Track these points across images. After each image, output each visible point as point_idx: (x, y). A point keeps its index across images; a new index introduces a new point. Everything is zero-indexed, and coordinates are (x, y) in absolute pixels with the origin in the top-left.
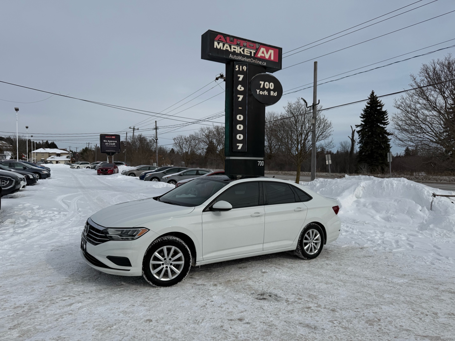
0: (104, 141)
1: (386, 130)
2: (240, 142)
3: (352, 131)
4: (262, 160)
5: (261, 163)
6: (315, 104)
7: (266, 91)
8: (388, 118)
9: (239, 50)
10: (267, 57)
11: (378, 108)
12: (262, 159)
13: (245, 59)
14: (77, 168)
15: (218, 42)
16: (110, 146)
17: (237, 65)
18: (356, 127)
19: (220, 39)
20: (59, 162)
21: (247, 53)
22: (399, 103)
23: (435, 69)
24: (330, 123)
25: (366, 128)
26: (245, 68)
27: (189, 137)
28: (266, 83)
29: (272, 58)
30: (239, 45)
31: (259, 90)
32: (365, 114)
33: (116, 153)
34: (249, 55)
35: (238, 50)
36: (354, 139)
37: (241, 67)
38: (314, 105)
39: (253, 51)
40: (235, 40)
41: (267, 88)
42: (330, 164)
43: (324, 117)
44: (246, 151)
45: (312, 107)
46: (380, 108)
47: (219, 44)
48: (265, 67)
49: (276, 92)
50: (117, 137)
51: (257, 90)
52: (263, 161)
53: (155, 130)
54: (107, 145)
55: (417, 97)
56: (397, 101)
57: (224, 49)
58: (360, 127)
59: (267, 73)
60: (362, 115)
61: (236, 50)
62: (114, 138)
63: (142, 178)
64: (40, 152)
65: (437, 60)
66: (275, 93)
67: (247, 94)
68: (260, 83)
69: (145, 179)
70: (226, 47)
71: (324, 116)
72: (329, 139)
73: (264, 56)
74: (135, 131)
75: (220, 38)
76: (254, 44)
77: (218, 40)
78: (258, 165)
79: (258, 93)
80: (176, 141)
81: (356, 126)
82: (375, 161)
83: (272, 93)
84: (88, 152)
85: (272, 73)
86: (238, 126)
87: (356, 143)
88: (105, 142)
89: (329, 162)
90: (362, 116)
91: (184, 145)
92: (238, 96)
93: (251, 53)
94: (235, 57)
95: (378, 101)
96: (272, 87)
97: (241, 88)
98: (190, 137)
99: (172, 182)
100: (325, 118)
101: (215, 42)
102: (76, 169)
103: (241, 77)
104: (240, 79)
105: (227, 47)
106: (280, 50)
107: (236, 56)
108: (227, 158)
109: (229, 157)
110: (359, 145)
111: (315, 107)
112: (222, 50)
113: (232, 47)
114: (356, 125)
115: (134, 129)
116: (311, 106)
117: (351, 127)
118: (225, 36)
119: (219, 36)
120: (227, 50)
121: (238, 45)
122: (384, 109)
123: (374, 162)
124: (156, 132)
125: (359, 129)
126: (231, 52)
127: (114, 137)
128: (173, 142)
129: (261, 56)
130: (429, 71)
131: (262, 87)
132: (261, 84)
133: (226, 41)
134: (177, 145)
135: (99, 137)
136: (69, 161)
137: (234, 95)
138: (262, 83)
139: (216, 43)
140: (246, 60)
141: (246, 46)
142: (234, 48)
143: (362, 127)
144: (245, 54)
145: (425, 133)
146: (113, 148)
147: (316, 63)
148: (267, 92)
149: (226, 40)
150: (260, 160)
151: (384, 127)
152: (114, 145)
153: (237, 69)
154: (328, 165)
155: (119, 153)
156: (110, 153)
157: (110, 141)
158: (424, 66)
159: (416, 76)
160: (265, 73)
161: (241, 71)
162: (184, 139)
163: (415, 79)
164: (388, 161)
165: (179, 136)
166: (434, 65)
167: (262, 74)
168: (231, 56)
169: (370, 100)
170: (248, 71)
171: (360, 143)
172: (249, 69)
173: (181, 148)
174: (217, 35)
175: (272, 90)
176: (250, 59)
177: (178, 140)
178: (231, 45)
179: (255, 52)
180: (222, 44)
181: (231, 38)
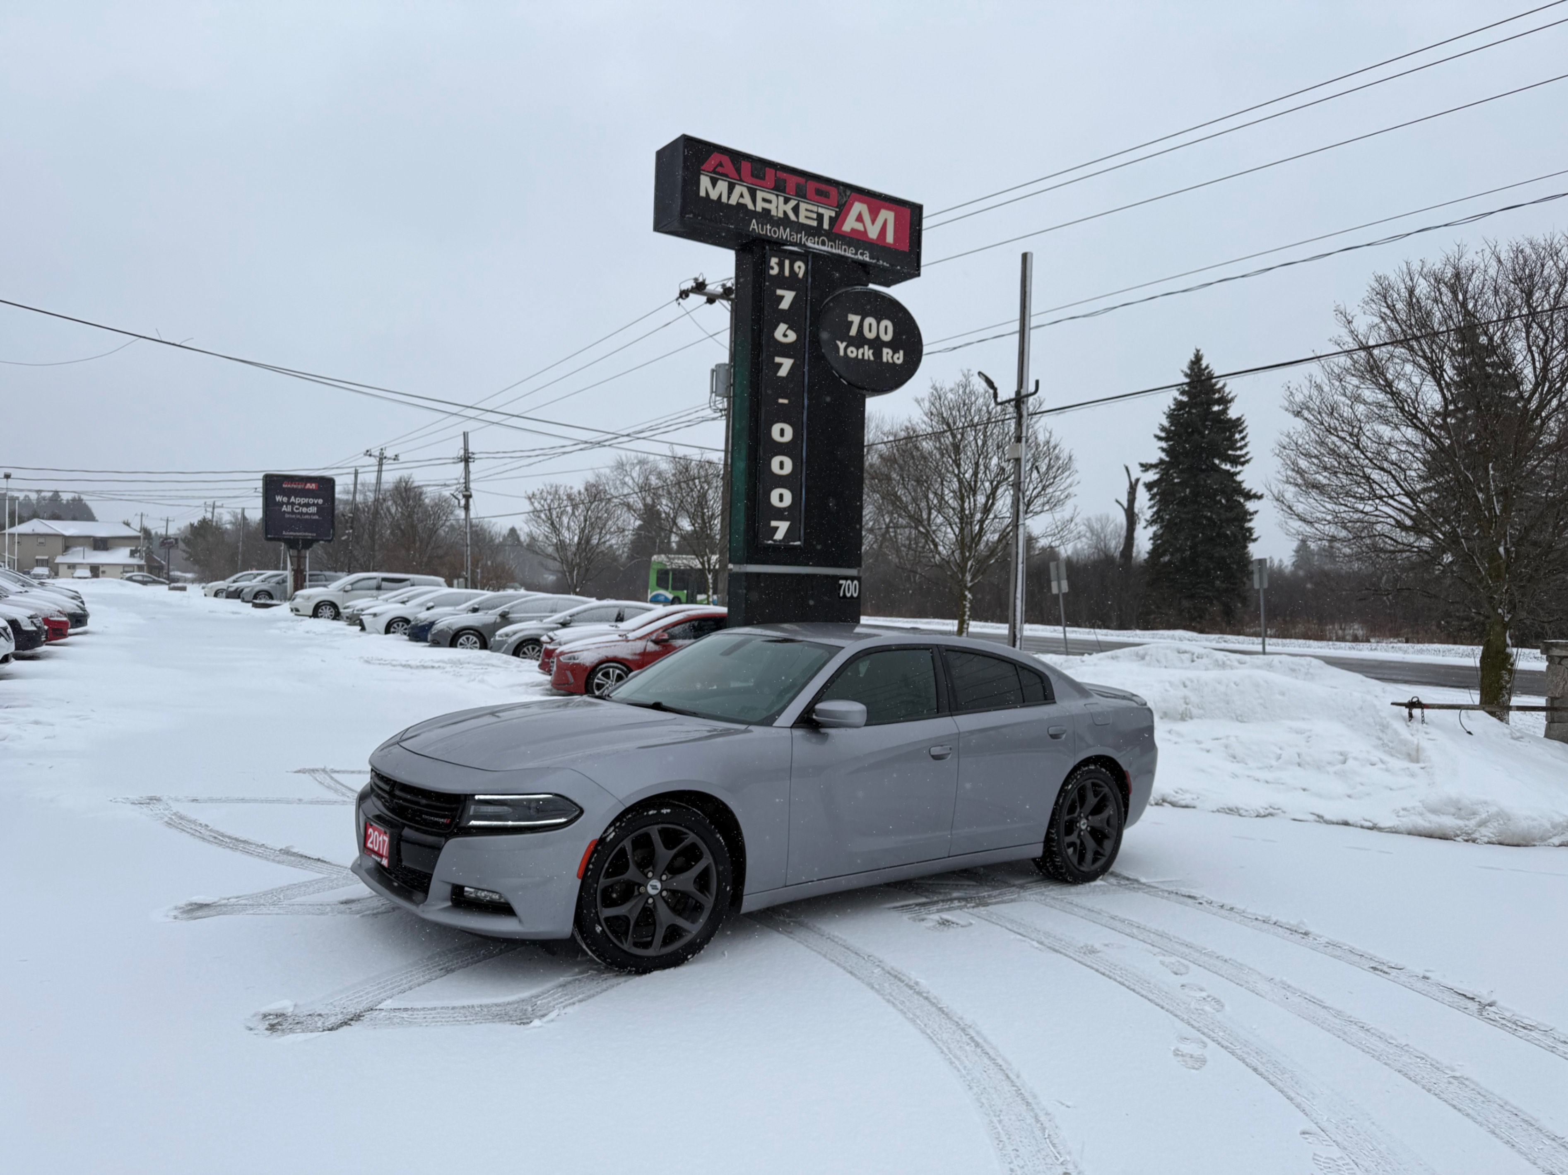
0: (279, 498)
1: (1240, 483)
3: (1131, 481)
5: (850, 589)
6: (1023, 392)
7: (866, 347)
8: (1247, 440)
9: (782, 207)
10: (873, 233)
11: (1216, 408)
12: (853, 572)
13: (801, 238)
15: (711, 178)
16: (298, 516)
17: (775, 256)
18: (1144, 471)
19: (719, 169)
20: (102, 570)
21: (807, 217)
22: (1299, 398)
23: (1411, 292)
24: (1070, 458)
25: (1174, 473)
26: (799, 267)
27: (583, 490)
28: (870, 320)
29: (890, 238)
30: (782, 191)
31: (845, 344)
32: (1171, 425)
33: (317, 541)
34: (815, 224)
35: (778, 206)
36: (1136, 510)
37: (787, 262)
38: (1019, 400)
39: (828, 214)
40: (769, 172)
41: (871, 335)
42: (1064, 594)
43: (1050, 437)
44: (802, 543)
45: (1013, 403)
46: (1221, 407)
47: (714, 182)
48: (865, 267)
49: (901, 352)
50: (326, 485)
51: (839, 343)
52: (856, 582)
53: (462, 464)
54: (289, 513)
55: (1355, 381)
56: (1294, 391)
57: (733, 201)
58: (1157, 470)
59: (872, 286)
60: (1163, 429)
61: (772, 207)
62: (312, 490)
63: (419, 636)
64: (31, 532)
65: (1420, 264)
66: (896, 356)
67: (806, 356)
68: (850, 319)
69: (432, 638)
70: (740, 195)
71: (1048, 435)
72: (1063, 510)
73: (862, 229)
74: (384, 467)
75: (720, 165)
76: (831, 188)
77: (714, 172)
78: (841, 594)
79: (842, 353)
80: (536, 504)
81: (1142, 465)
83: (887, 355)
85: (888, 285)
86: (775, 462)
87: (1143, 523)
88: (282, 504)
89: (1060, 586)
90: (1163, 435)
91: (565, 520)
92: (778, 360)
93: (820, 217)
94: (768, 230)
96: (886, 333)
97: (785, 335)
98: (586, 490)
100: (1052, 439)
101: (702, 177)
103: (788, 297)
104: (785, 305)
105: (742, 196)
106: (916, 210)
107: (772, 226)
108: (737, 568)
109: (742, 566)
110: (1153, 529)
111: (1022, 403)
112: (724, 203)
113: (760, 195)
114: (1144, 462)
115: (382, 457)
116: (1009, 401)
117: (1127, 469)
118: (736, 157)
119: (716, 157)
120: (741, 206)
121: (777, 189)
122: (1233, 413)
123: (1200, 587)
124: (467, 471)
125: (1152, 476)
126: (754, 214)
127: (309, 486)
128: (527, 507)
129: (853, 230)
130: (1395, 296)
131: (853, 332)
132: (852, 322)
133: (739, 174)
134: (539, 517)
135: (260, 484)
136: (139, 568)
137: (764, 355)
138: (855, 319)
139: (705, 181)
140: (804, 240)
141: (805, 194)
142: (764, 200)
143: (1161, 469)
144: (802, 220)
145: (1381, 498)
146: (307, 524)
147: (1027, 258)
148: (871, 351)
149: (738, 171)
150: (846, 578)
151: (1232, 470)
152: (314, 514)
153: (775, 271)
154: (1057, 596)
155: (330, 541)
156: (298, 540)
157: (298, 500)
158: (1378, 279)
159: (1352, 314)
160: (867, 285)
161: (786, 278)
162: (565, 498)
163: (1349, 322)
164: (1257, 586)
165: (549, 488)
166: (1411, 280)
167: (859, 288)
168: (756, 227)
169: (1187, 380)
170: (810, 280)
171: (1154, 521)
172: (813, 271)
173: (554, 527)
174: (709, 155)
175: (887, 344)
176: (816, 239)
177: (546, 499)
178: (756, 190)
179: (833, 214)
180: (726, 184)
181: (755, 167)
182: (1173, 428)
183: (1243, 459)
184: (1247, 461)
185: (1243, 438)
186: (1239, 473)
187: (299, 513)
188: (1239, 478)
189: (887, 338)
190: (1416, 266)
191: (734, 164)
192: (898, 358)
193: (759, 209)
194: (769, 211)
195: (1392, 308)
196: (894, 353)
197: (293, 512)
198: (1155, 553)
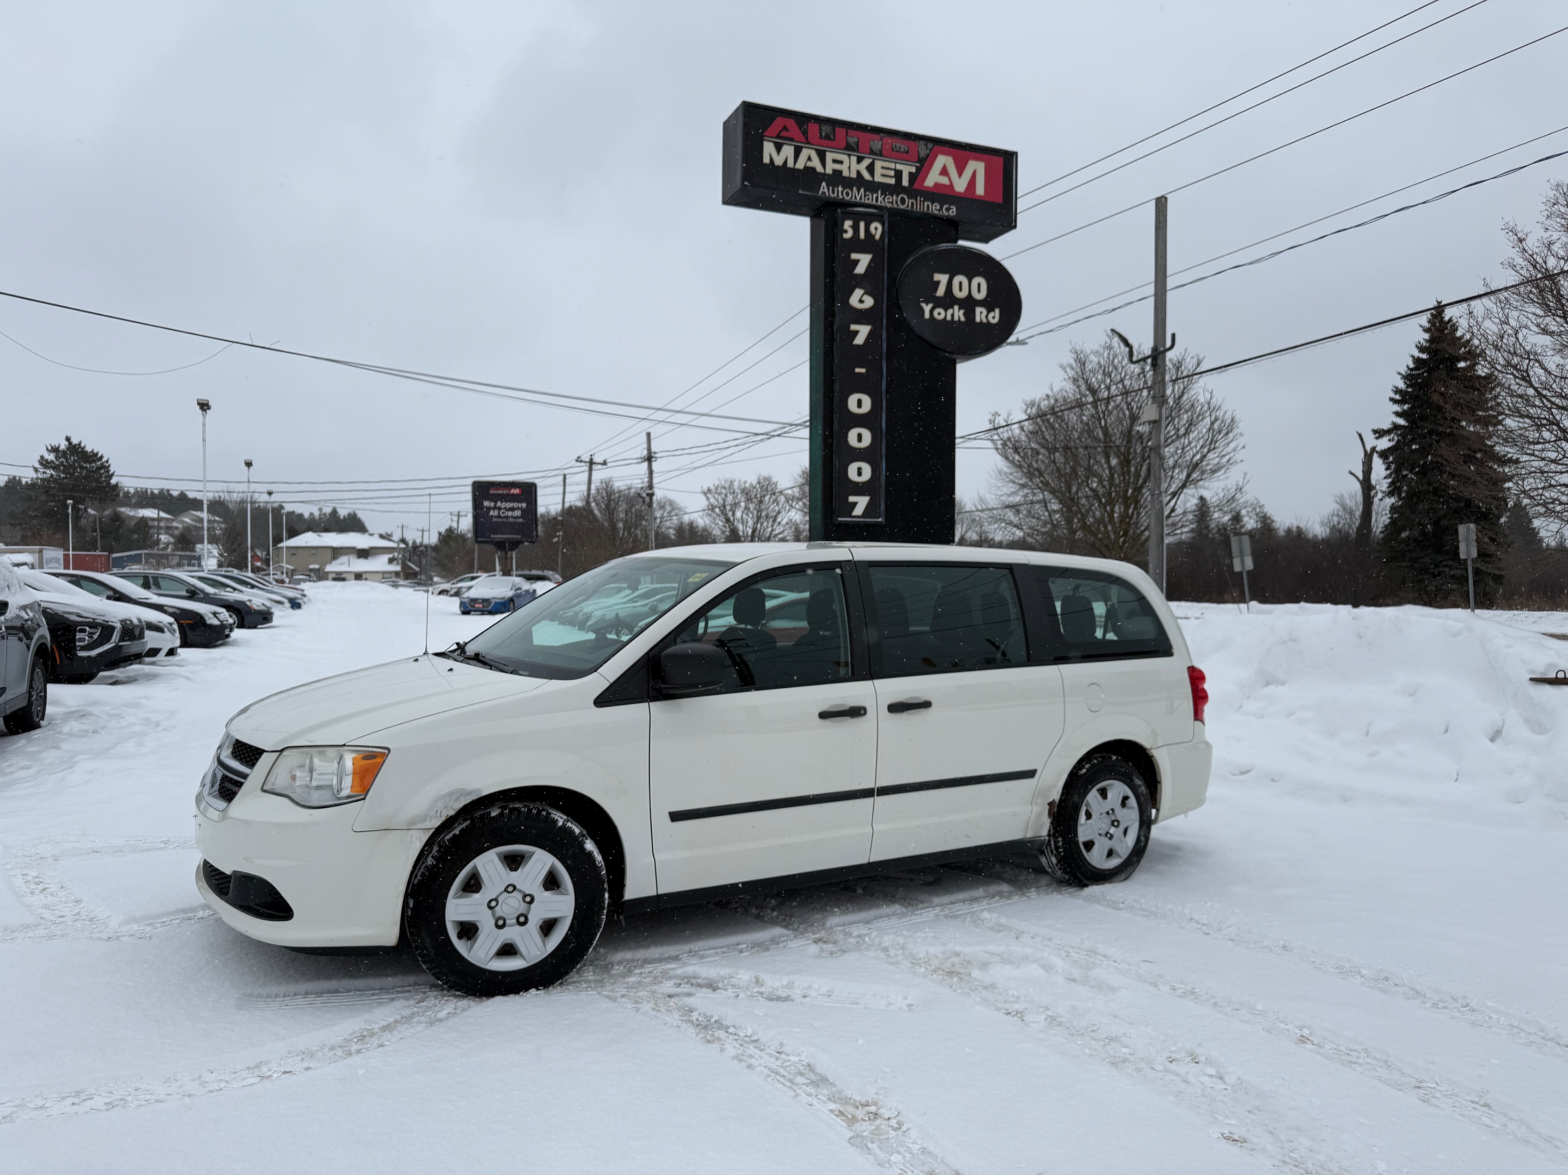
0: (486, 503)
1: (1492, 446)
2: (860, 489)
3: (1365, 451)
6: (1160, 349)
7: (956, 308)
8: (1500, 398)
9: (855, 167)
10: (960, 185)
11: (1462, 364)
13: (877, 198)
15: (775, 143)
16: (504, 520)
17: (848, 219)
18: (1377, 438)
19: (784, 134)
20: (364, 576)
21: (883, 175)
24: (1233, 420)
25: (1412, 438)
26: (876, 229)
27: (754, 482)
28: (959, 279)
29: (980, 190)
30: (853, 150)
31: (930, 306)
32: (1408, 386)
33: (523, 542)
34: (892, 181)
35: (850, 166)
36: (1373, 482)
37: (862, 225)
38: (1156, 357)
39: (907, 170)
40: (840, 131)
41: (963, 295)
42: (1249, 572)
43: (1211, 398)
44: (883, 520)
45: (1149, 361)
46: (1469, 363)
47: (779, 148)
48: (952, 223)
49: (997, 311)
50: (528, 491)
51: (923, 305)
53: (646, 464)
54: (496, 517)
57: (800, 165)
58: (1392, 436)
59: (961, 243)
60: (1397, 391)
61: (844, 168)
62: (517, 495)
64: (303, 544)
66: (991, 315)
67: (885, 321)
68: (935, 279)
70: (809, 158)
71: (1208, 396)
73: (947, 183)
74: (594, 472)
75: (785, 128)
76: (912, 142)
77: (778, 137)
79: (927, 315)
80: (712, 499)
81: (1375, 432)
82: (1450, 563)
83: (980, 314)
84: (453, 544)
85: (984, 241)
86: (853, 435)
87: (1380, 495)
88: (489, 509)
89: (1242, 562)
90: (1398, 397)
91: (738, 514)
92: (853, 327)
93: (898, 174)
94: (839, 193)
95: (1460, 338)
96: (979, 291)
97: (861, 301)
98: (759, 483)
100: (1213, 400)
101: (766, 143)
103: (863, 261)
104: (860, 269)
105: (809, 159)
106: (1010, 158)
107: (844, 187)
110: (1390, 501)
111: (1159, 362)
112: (790, 168)
113: (830, 156)
114: (1376, 428)
115: (591, 463)
116: (1144, 359)
117: (1360, 436)
118: (803, 119)
119: (779, 122)
120: (809, 171)
121: (849, 148)
122: (1483, 369)
123: (1446, 566)
124: (651, 472)
125: (1384, 443)
126: (824, 177)
127: (516, 491)
128: (702, 502)
129: (936, 184)
131: (941, 291)
132: (938, 283)
133: (807, 138)
134: (714, 510)
135: (470, 489)
136: (397, 574)
137: (838, 323)
138: (942, 279)
139: (768, 148)
140: (880, 199)
141: (881, 151)
142: (835, 161)
143: (1397, 435)
144: (878, 178)
146: (512, 527)
147: (1161, 204)
148: (962, 312)
149: (805, 133)
151: (1482, 432)
152: (518, 517)
153: (849, 235)
154: (1241, 573)
155: (533, 543)
156: (504, 542)
157: (504, 505)
159: (1526, 231)
160: (956, 242)
161: (861, 240)
162: (739, 491)
164: (1464, 555)
165: (723, 483)
167: (944, 246)
168: (826, 190)
169: (1427, 336)
170: (886, 240)
171: (1390, 494)
172: (890, 232)
173: (728, 520)
174: (772, 120)
175: (981, 303)
176: (895, 197)
177: (720, 494)
178: (825, 151)
179: (913, 170)
180: (792, 148)
181: (824, 128)
182: (1410, 390)
183: (1495, 420)
185: (1494, 398)
186: (1490, 435)
187: (505, 517)
188: (1489, 441)
189: (981, 296)
191: (800, 129)
192: (994, 318)
193: (829, 171)
194: (840, 172)
196: (988, 313)
198: (1393, 527)
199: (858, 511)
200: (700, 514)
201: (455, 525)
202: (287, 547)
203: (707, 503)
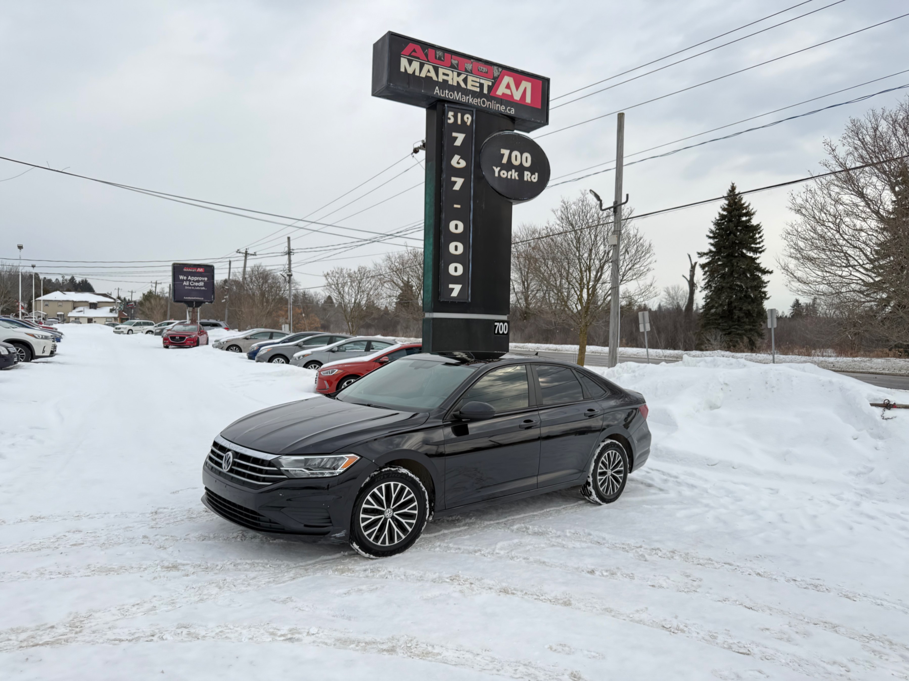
0: (181, 277)
1: (759, 264)
2: (456, 280)
3: (692, 264)
4: (503, 322)
5: (502, 328)
6: (619, 203)
7: (513, 171)
8: (763, 238)
9: (456, 79)
10: (517, 96)
11: (744, 219)
12: (504, 318)
14: (128, 333)
15: (408, 60)
16: (193, 288)
17: (452, 111)
18: (700, 257)
19: (414, 54)
20: (94, 320)
21: (472, 85)
22: (799, 201)
23: (876, 130)
24: (650, 245)
25: (719, 259)
26: (468, 118)
27: (356, 271)
28: (515, 153)
29: (528, 100)
30: (456, 69)
31: (499, 168)
32: (717, 229)
33: (204, 302)
34: (478, 90)
35: (453, 78)
36: (695, 281)
37: (459, 115)
38: (616, 207)
39: (487, 83)
40: (448, 56)
41: (516, 163)
42: (647, 332)
44: (470, 300)
45: (612, 209)
46: (747, 218)
47: (410, 62)
48: (512, 119)
49: (537, 174)
50: (209, 270)
51: (494, 168)
52: (506, 324)
53: (287, 256)
54: (187, 286)
55: (837, 190)
56: (795, 197)
57: (423, 75)
58: (708, 256)
59: (516, 131)
60: (712, 232)
61: (449, 79)
62: (201, 273)
63: (252, 356)
64: (53, 299)
65: (882, 110)
66: (533, 176)
67: (472, 177)
68: (502, 152)
69: (259, 357)
70: (428, 71)
71: (636, 231)
72: (646, 279)
73: (510, 94)
74: (248, 259)
75: (414, 51)
76: (489, 67)
77: (410, 56)
78: (496, 332)
79: (497, 175)
80: (329, 280)
81: (699, 253)
82: (736, 326)
83: (527, 176)
84: (153, 301)
85: (528, 131)
86: (452, 247)
88: (183, 281)
89: (645, 327)
90: (711, 235)
91: (346, 289)
92: (453, 179)
93: (481, 86)
94: (446, 94)
95: (744, 204)
96: (527, 162)
98: (359, 271)
99: (313, 365)
100: (639, 234)
101: (402, 59)
102: (126, 335)
103: (460, 138)
104: (458, 143)
105: (429, 71)
106: (545, 82)
107: (449, 91)
108: (428, 315)
109: (431, 314)
111: (618, 210)
112: (417, 76)
113: (441, 71)
114: (699, 251)
115: (246, 254)
116: (609, 208)
117: (689, 256)
118: (425, 46)
119: (411, 46)
120: (428, 79)
121: (452, 67)
122: (754, 222)
123: (734, 328)
124: (290, 261)
125: (705, 260)
126: (437, 83)
127: (201, 270)
128: (324, 282)
129: (503, 94)
130: (865, 132)
131: (505, 160)
132: (503, 155)
133: (427, 57)
134: (331, 287)
135: (170, 268)
136: (115, 318)
137: (444, 176)
138: (506, 152)
139: (404, 62)
140: (470, 100)
141: (471, 71)
142: (444, 74)
143: (710, 256)
144: (469, 87)
145: (853, 266)
146: (200, 292)
147: (621, 117)
148: (517, 173)
149: (426, 55)
150: (499, 321)
151: (754, 256)
152: (202, 287)
153: (451, 121)
154: (644, 333)
155: (211, 302)
156: (193, 302)
157: (192, 278)
158: (853, 122)
159: (835, 145)
160: (513, 131)
161: (459, 125)
162: (347, 276)
163: (833, 150)
164: (769, 326)
165: (337, 270)
166: (876, 120)
167: (507, 132)
168: (438, 92)
169: (726, 202)
170: (474, 126)
171: (706, 288)
172: (477, 121)
173: (340, 293)
174: (407, 45)
175: (527, 169)
176: (479, 100)
177: (335, 277)
178: (438, 67)
179: (490, 84)
180: (419, 63)
181: (438, 53)
182: (717, 231)
183: (760, 250)
184: (763, 251)
185: (761, 237)
186: (758, 258)
187: (193, 286)
188: (758, 261)
189: (527, 164)
190: (879, 112)
191: (423, 51)
192: (534, 178)
193: (440, 80)
194: (447, 81)
195: (863, 141)
196: (532, 175)
197: (189, 286)
198: (707, 307)
199: (455, 294)
200: (322, 288)
201: (154, 289)
202: (43, 300)
203: (327, 282)
